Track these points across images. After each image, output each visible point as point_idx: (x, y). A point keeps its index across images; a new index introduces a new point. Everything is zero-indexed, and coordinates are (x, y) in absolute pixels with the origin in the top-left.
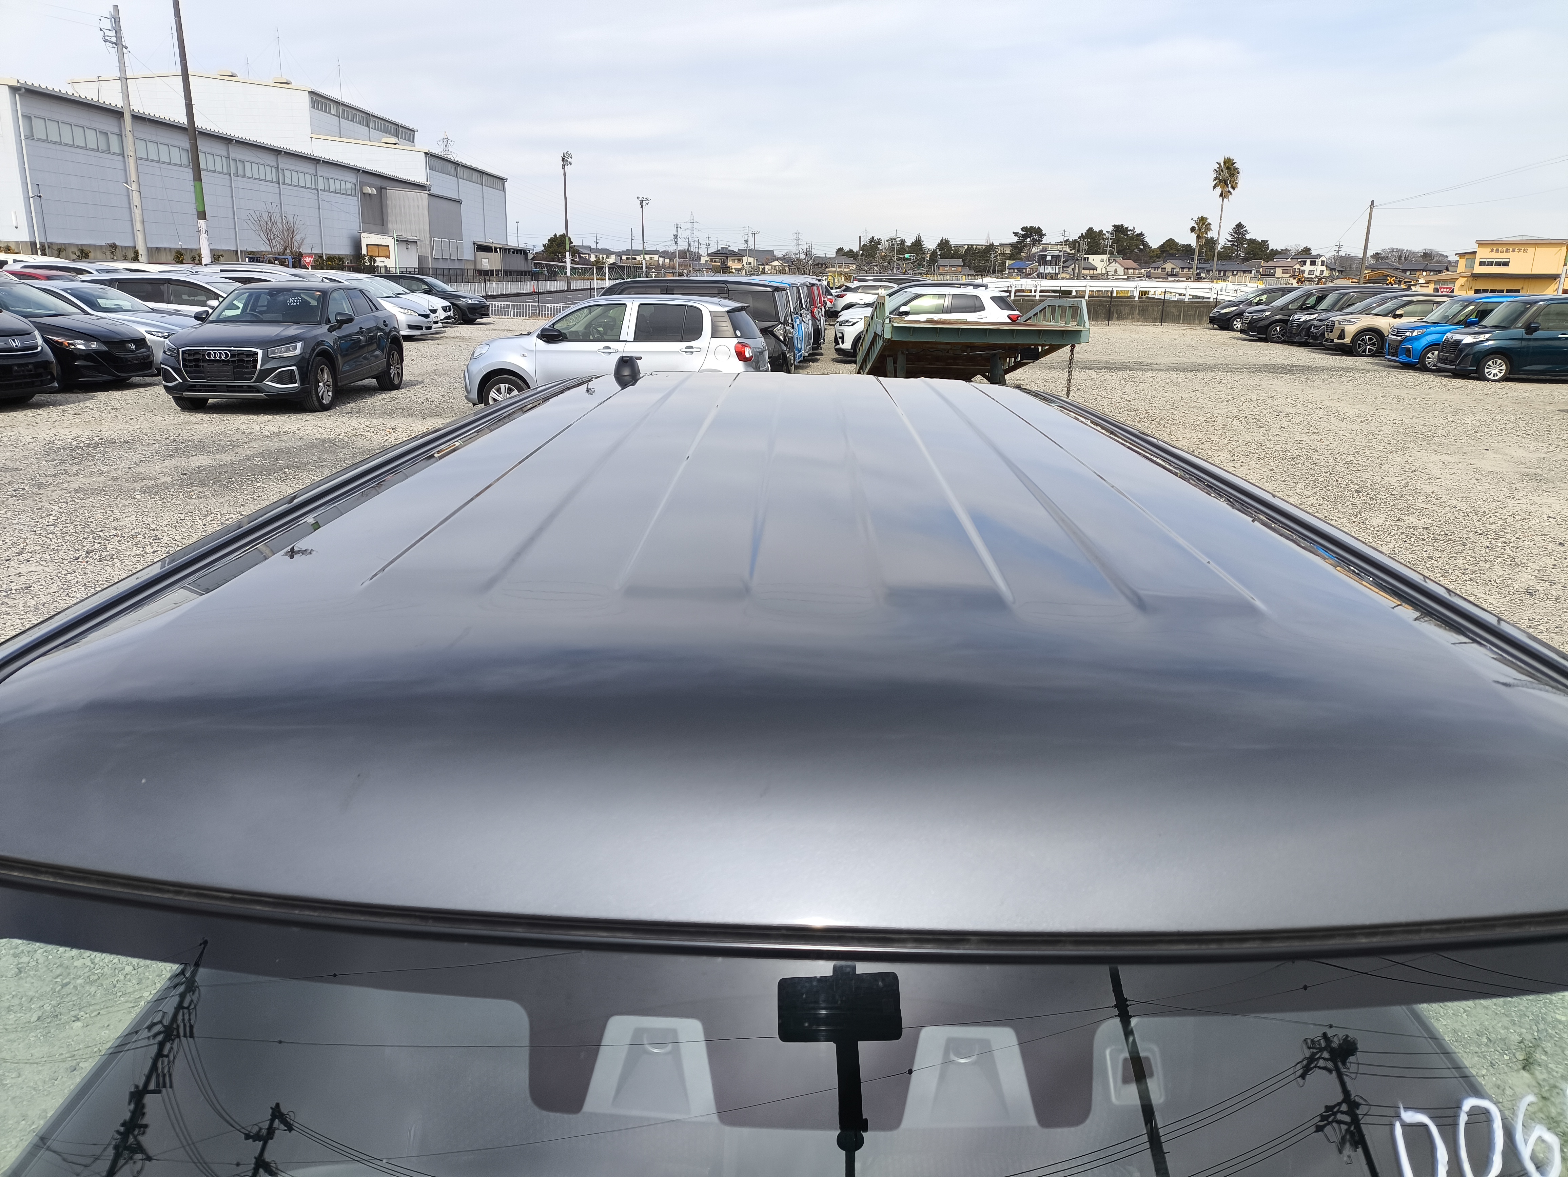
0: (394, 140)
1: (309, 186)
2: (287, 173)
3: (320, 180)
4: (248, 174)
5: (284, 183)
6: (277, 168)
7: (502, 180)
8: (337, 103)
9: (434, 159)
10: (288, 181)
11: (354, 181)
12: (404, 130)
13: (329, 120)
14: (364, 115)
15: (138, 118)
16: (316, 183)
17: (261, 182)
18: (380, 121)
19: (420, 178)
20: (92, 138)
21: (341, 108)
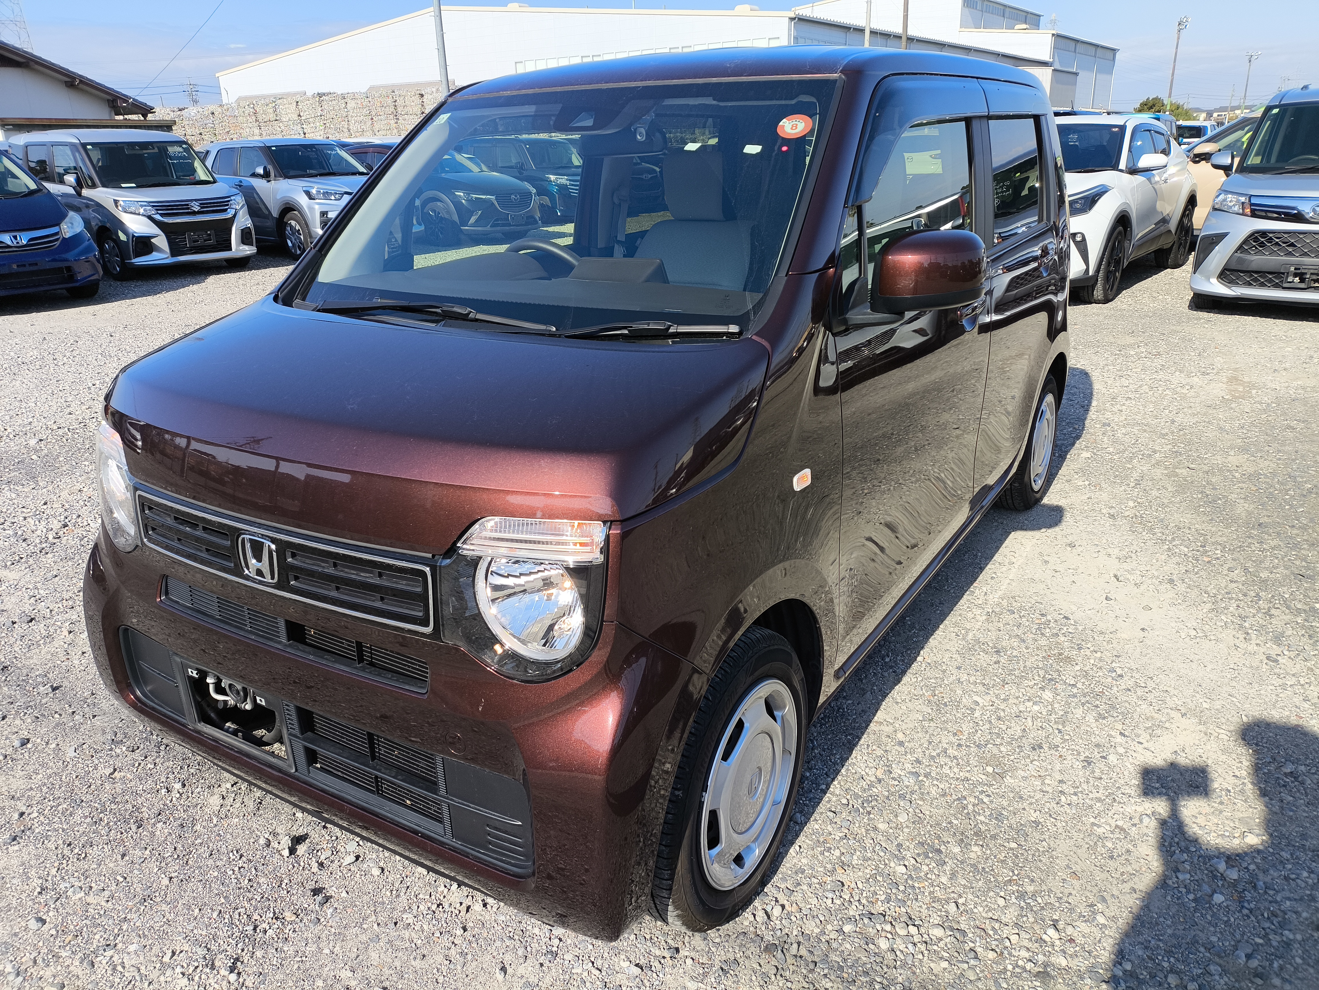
0: (1024, 26)
7: (1114, 51)
9: (1060, 39)
12: (1032, 16)
13: (975, 14)
14: (1002, 8)
15: (873, 32)
18: (1014, 11)
19: (1045, 56)
21: (985, 3)
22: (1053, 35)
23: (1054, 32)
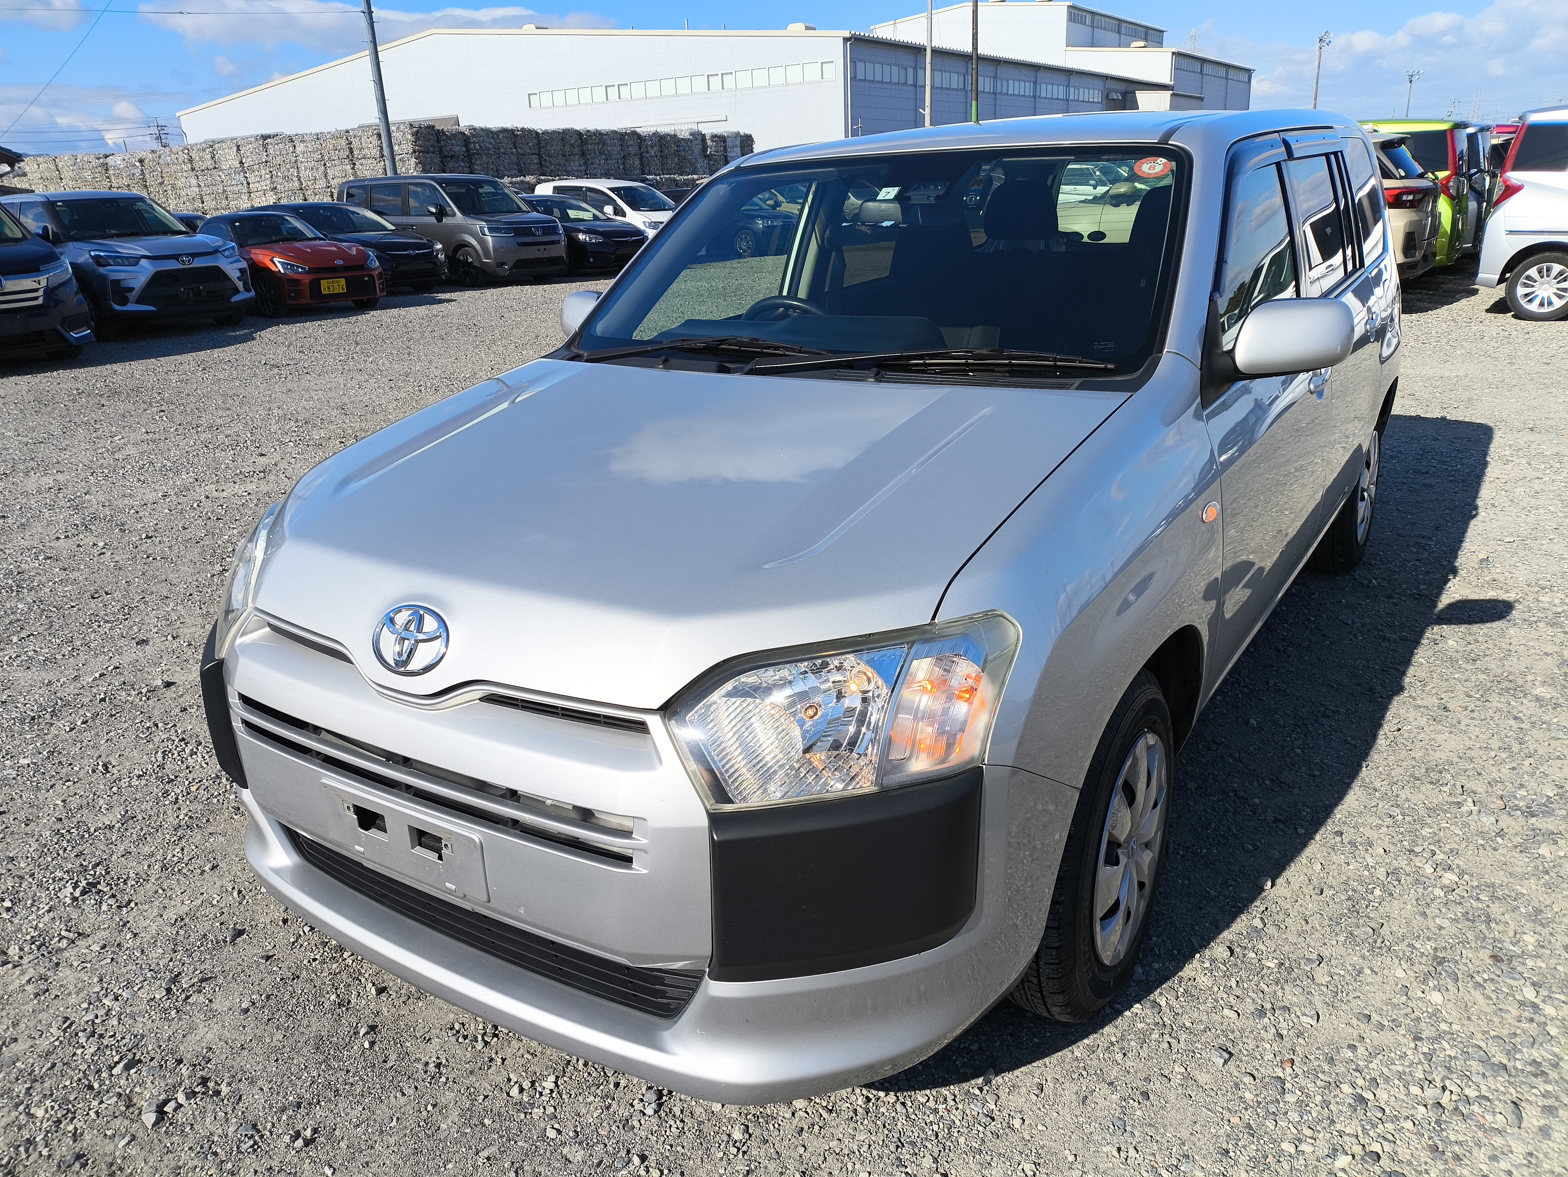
0: (1142, 44)
1: (1061, 97)
2: (1044, 86)
3: (1072, 89)
4: (1011, 92)
5: (1039, 97)
6: (1035, 83)
7: (1249, 72)
8: (1093, 13)
9: (1180, 58)
10: (1043, 95)
11: (1102, 88)
12: (1153, 32)
13: (1084, 31)
14: (1117, 23)
15: (936, 52)
16: (1067, 93)
17: (1020, 98)
18: (1131, 26)
19: (1165, 78)
20: (896, 74)
21: (1096, 17)
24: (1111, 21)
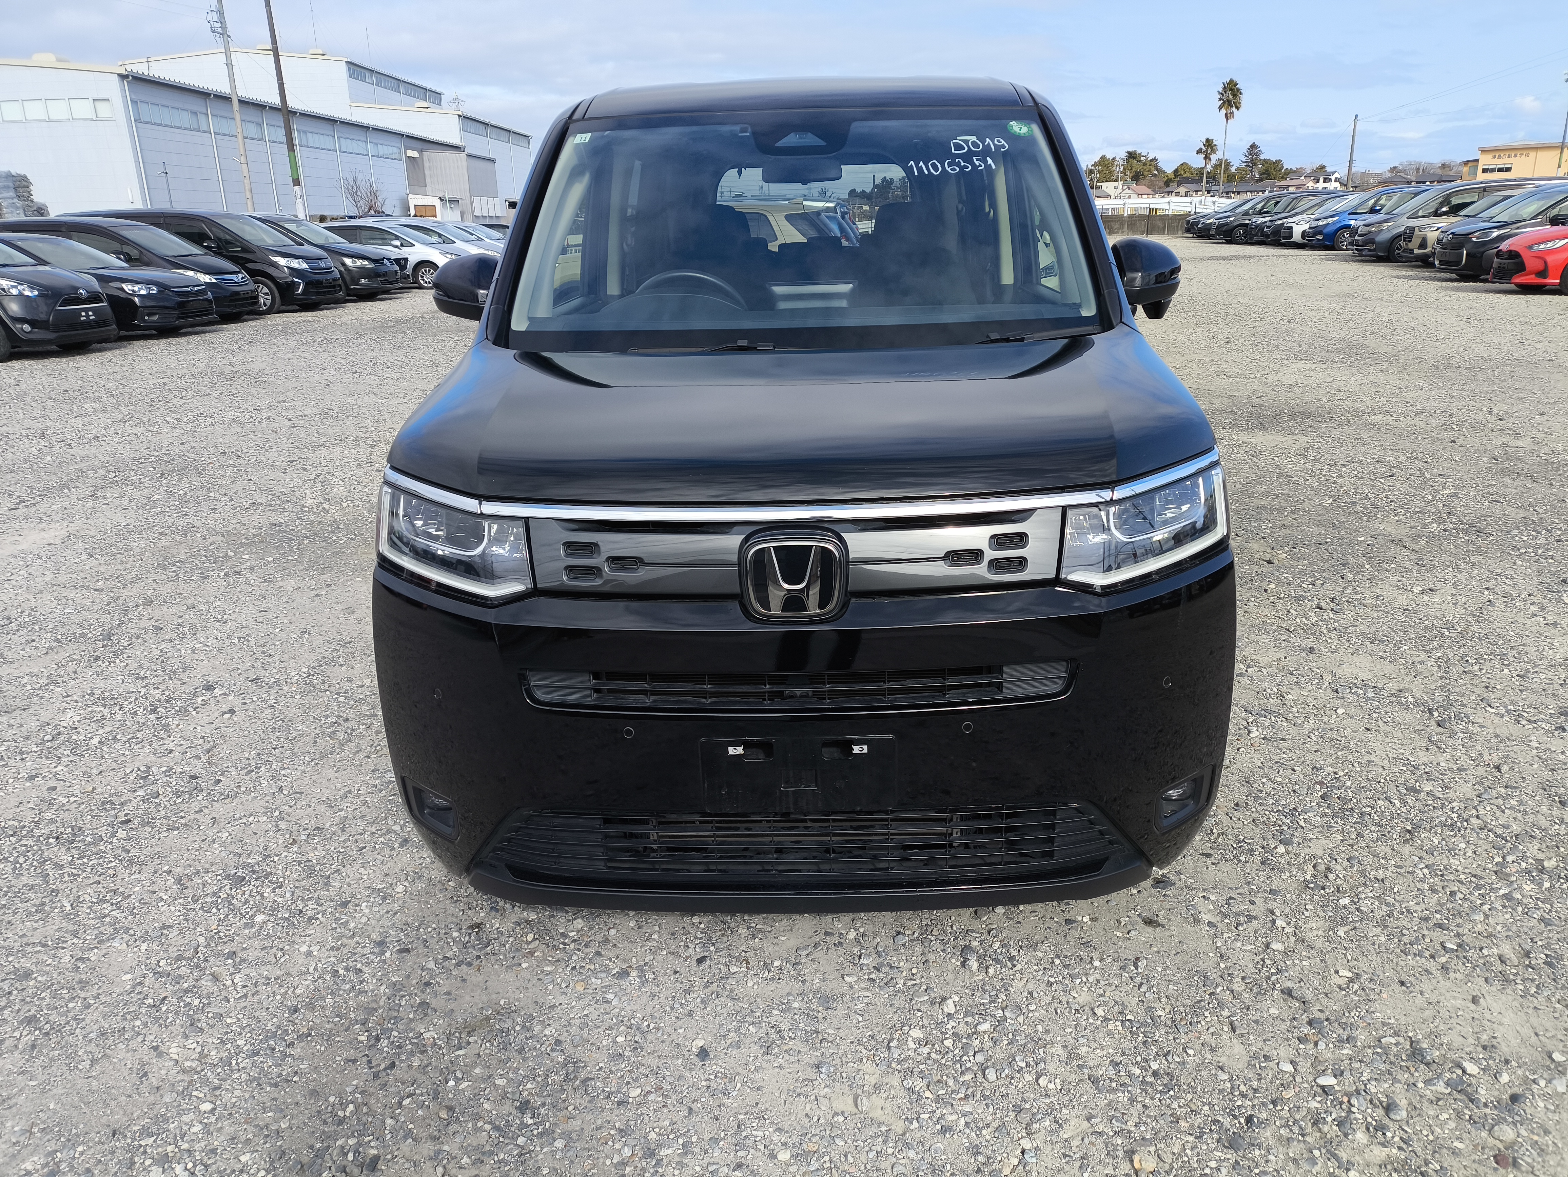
0: (425, 104)
1: (362, 152)
2: (343, 140)
3: (370, 146)
6: (333, 136)
8: (371, 71)
9: (467, 121)
10: (343, 149)
11: (400, 145)
13: (365, 87)
14: (396, 82)
16: (367, 149)
17: (321, 151)
18: (410, 86)
19: (455, 140)
20: (185, 119)
21: (374, 75)
22: (460, 116)
23: (459, 113)
24: (390, 80)
